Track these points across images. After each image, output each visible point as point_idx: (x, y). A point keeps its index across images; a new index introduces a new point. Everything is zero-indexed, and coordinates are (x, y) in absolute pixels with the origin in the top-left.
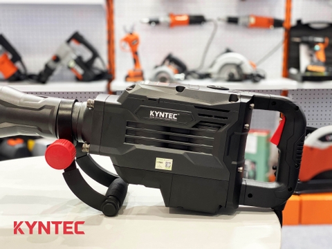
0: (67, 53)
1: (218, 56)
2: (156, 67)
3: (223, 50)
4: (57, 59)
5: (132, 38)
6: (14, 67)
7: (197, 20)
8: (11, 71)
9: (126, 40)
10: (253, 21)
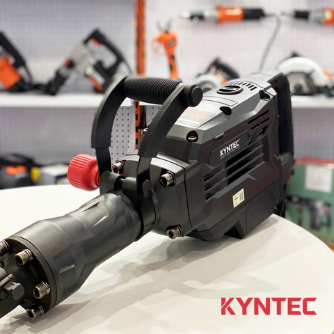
0: (84, 57)
1: (281, 62)
2: (199, 75)
3: (289, 53)
4: (71, 65)
5: (168, 37)
6: (17, 74)
7: (254, 15)
8: (12, 79)
9: (160, 40)
10: (328, 15)
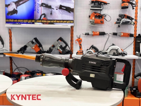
0: (57, 44)
1: (109, 47)
2: (87, 50)
3: (112, 44)
4: (54, 46)
5: (79, 39)
6: (39, 49)
7: (102, 34)
8: (38, 50)
9: (77, 40)
10: (122, 34)
